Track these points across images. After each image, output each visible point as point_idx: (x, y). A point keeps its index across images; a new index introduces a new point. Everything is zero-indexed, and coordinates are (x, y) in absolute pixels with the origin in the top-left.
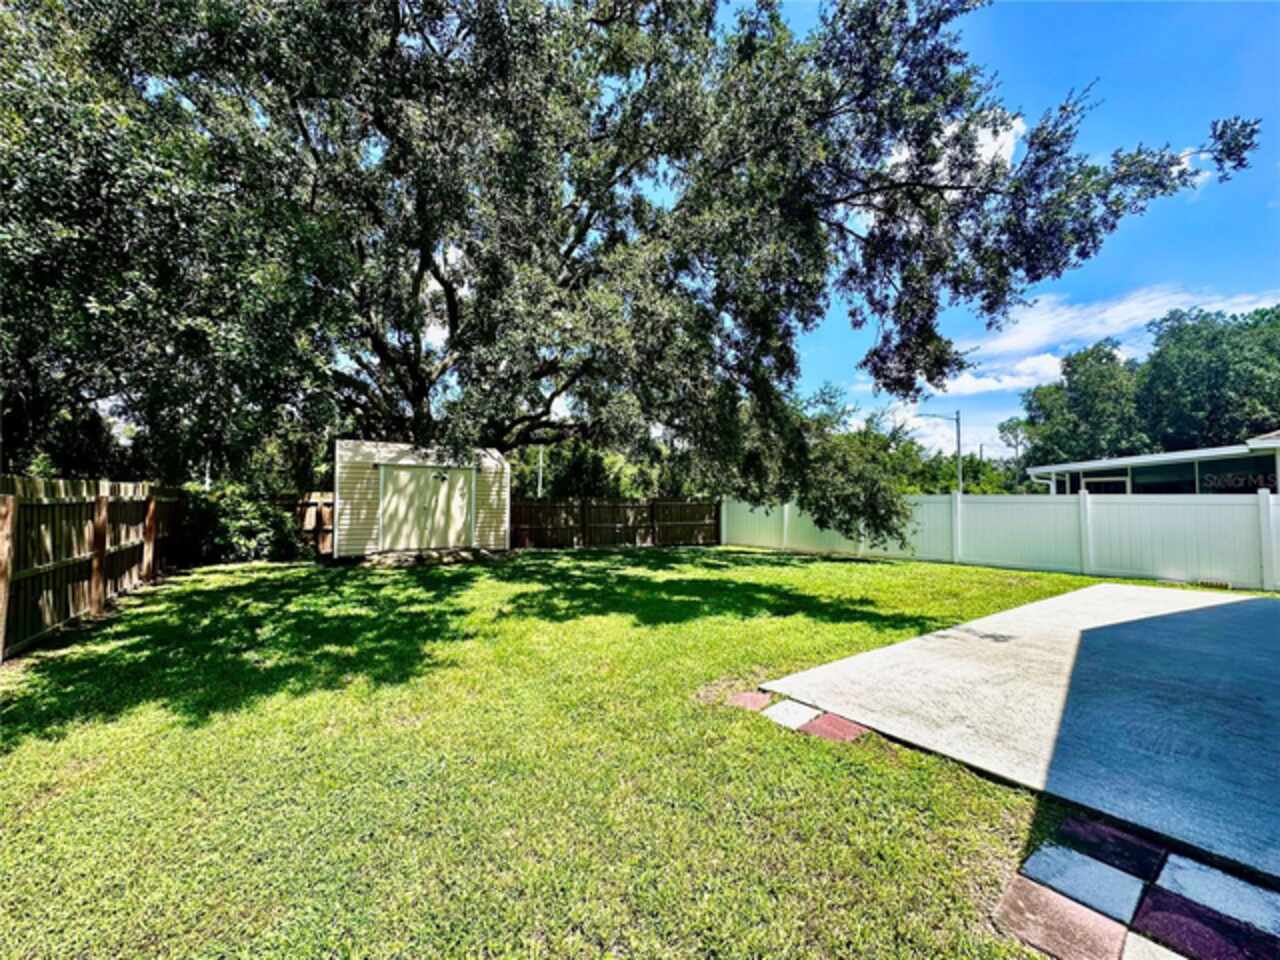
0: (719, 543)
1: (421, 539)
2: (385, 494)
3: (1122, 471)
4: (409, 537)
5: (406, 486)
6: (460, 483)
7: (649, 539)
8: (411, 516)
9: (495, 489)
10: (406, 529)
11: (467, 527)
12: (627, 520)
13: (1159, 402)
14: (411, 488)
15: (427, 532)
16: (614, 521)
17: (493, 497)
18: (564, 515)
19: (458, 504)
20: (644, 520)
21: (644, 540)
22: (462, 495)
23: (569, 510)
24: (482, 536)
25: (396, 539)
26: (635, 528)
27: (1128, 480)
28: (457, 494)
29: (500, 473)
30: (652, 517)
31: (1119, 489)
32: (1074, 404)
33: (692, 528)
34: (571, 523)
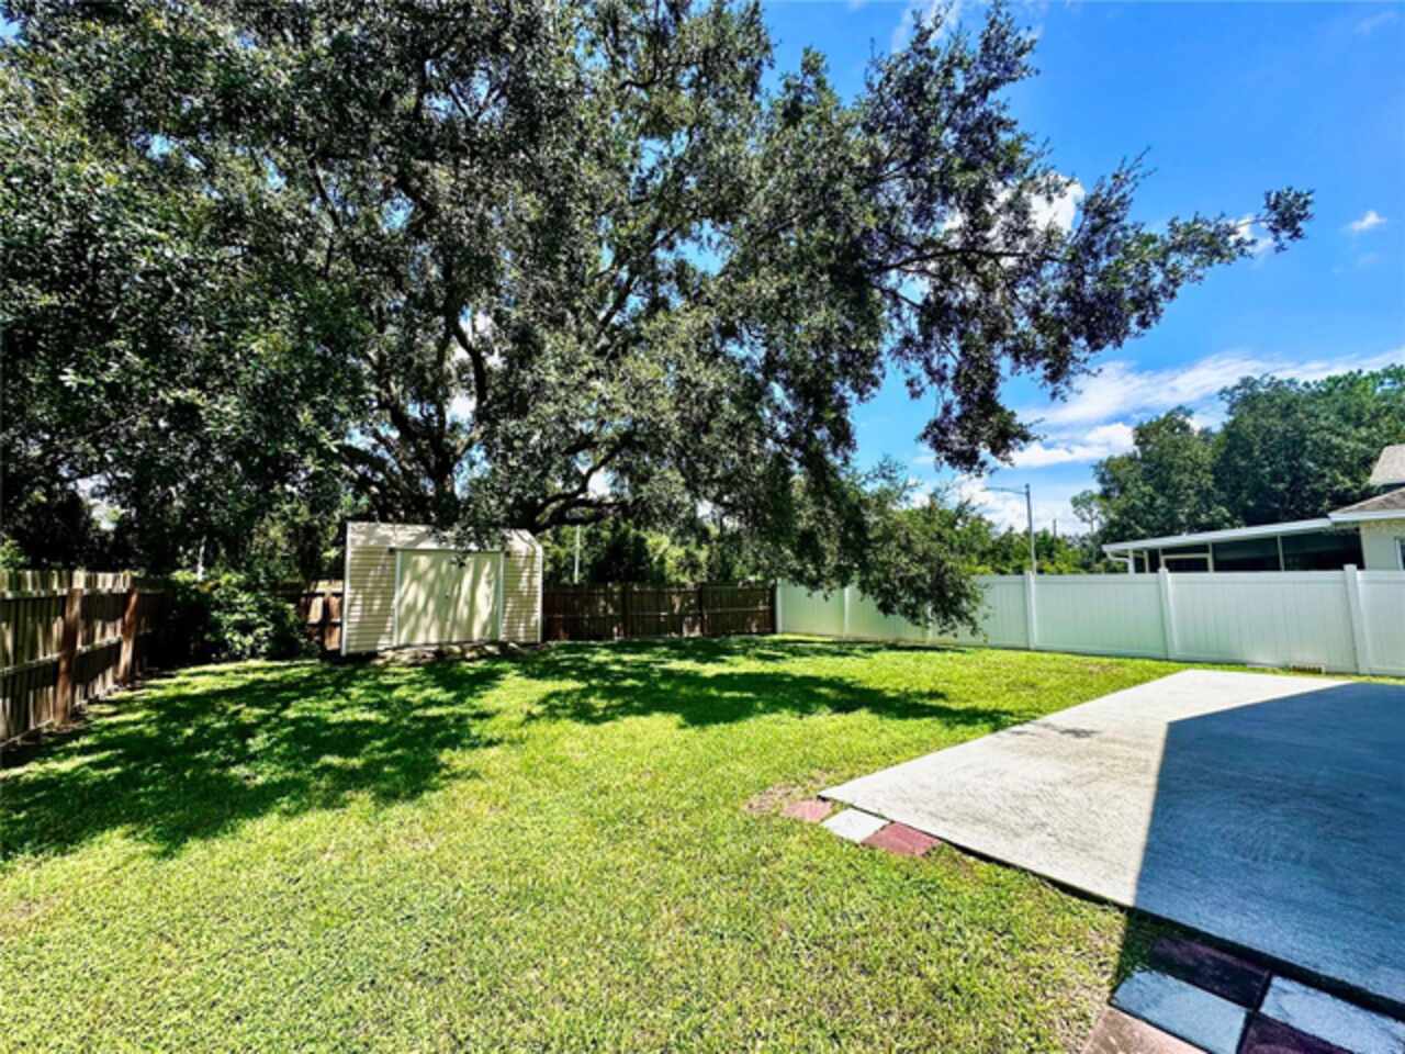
0: (774, 632)
1: (442, 631)
2: (401, 583)
3: (1202, 548)
4: (427, 631)
5: (426, 573)
6: (487, 569)
7: (697, 628)
8: (431, 607)
9: (526, 574)
10: (425, 621)
11: (494, 617)
12: (673, 607)
13: (1237, 473)
14: (431, 575)
15: (448, 624)
16: (659, 610)
17: (523, 584)
18: (602, 603)
19: (484, 591)
20: (691, 607)
21: (691, 629)
22: (489, 583)
23: (608, 596)
24: (511, 627)
25: (413, 633)
26: (682, 616)
27: (1209, 557)
28: (483, 579)
29: (531, 557)
30: (700, 603)
31: (1200, 566)
32: (1148, 476)
33: (746, 614)
34: (611, 611)
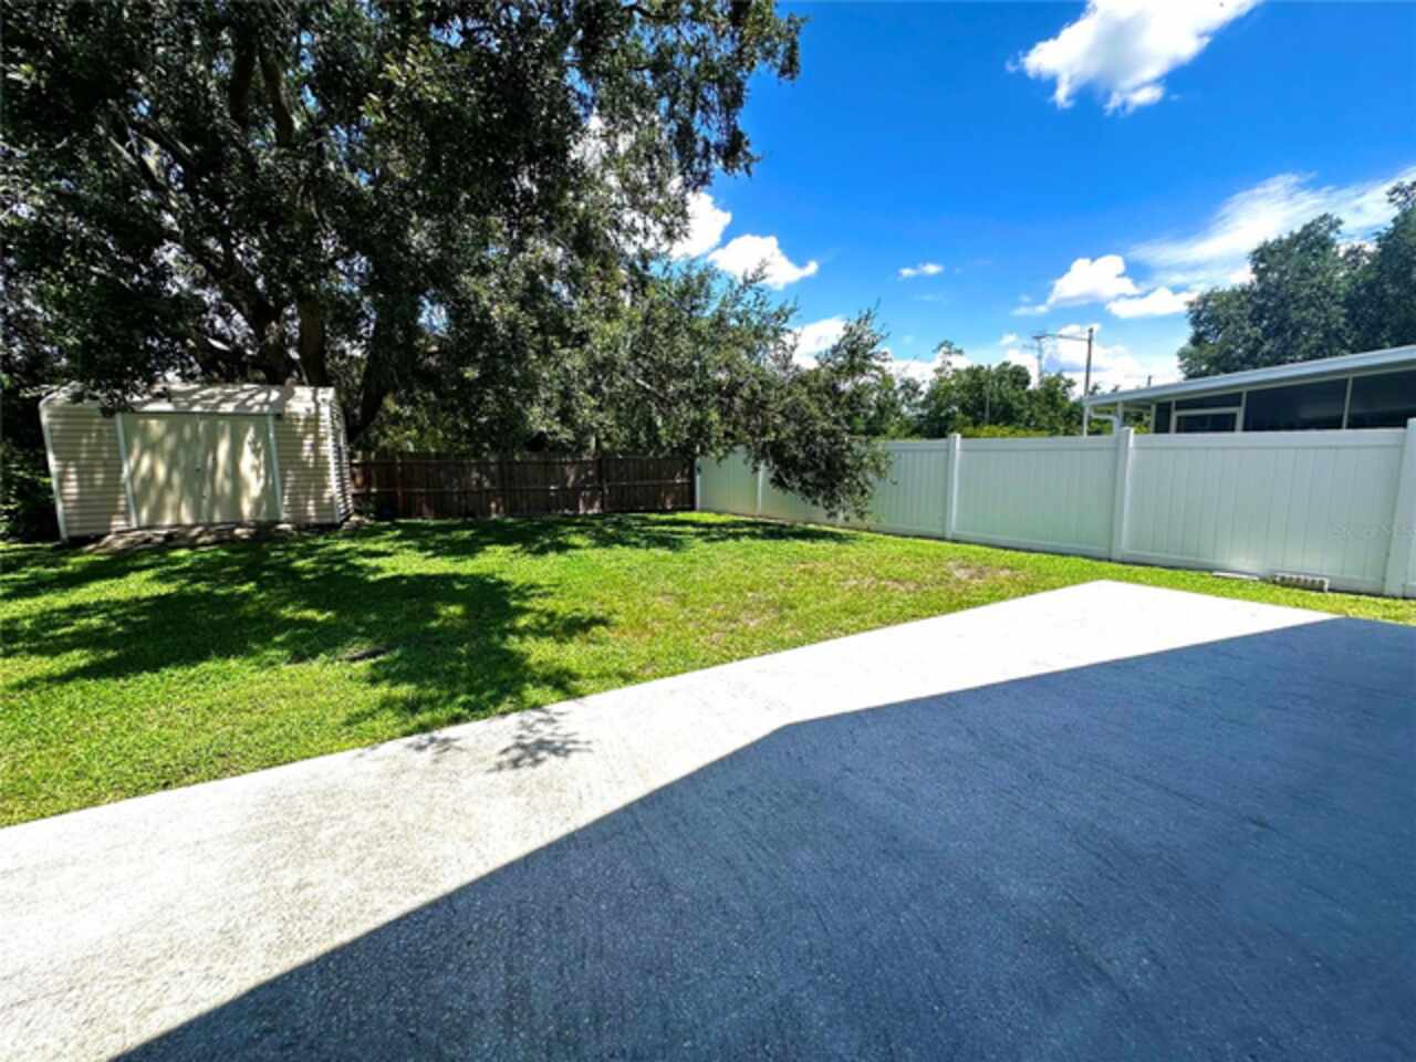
0: (692, 508)
1: (196, 511)
2: (129, 452)
3: (1231, 398)
4: (177, 509)
5: (162, 439)
6: (250, 436)
7: (597, 504)
8: (176, 479)
9: (308, 441)
10: (171, 499)
11: (268, 493)
12: (567, 479)
13: (1381, 304)
14: (170, 442)
15: (205, 503)
16: (548, 483)
17: (307, 451)
18: (475, 475)
19: (248, 461)
20: (589, 479)
21: (590, 505)
22: (256, 452)
23: (483, 467)
24: (295, 505)
25: (157, 512)
26: (577, 490)
27: (1240, 412)
28: (247, 449)
29: (313, 420)
30: (600, 475)
31: (1224, 424)
33: (659, 487)
34: (487, 485)
